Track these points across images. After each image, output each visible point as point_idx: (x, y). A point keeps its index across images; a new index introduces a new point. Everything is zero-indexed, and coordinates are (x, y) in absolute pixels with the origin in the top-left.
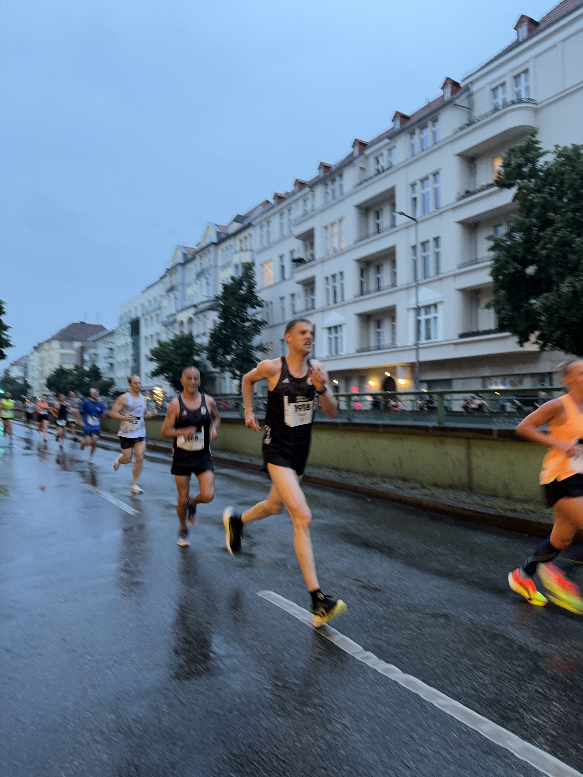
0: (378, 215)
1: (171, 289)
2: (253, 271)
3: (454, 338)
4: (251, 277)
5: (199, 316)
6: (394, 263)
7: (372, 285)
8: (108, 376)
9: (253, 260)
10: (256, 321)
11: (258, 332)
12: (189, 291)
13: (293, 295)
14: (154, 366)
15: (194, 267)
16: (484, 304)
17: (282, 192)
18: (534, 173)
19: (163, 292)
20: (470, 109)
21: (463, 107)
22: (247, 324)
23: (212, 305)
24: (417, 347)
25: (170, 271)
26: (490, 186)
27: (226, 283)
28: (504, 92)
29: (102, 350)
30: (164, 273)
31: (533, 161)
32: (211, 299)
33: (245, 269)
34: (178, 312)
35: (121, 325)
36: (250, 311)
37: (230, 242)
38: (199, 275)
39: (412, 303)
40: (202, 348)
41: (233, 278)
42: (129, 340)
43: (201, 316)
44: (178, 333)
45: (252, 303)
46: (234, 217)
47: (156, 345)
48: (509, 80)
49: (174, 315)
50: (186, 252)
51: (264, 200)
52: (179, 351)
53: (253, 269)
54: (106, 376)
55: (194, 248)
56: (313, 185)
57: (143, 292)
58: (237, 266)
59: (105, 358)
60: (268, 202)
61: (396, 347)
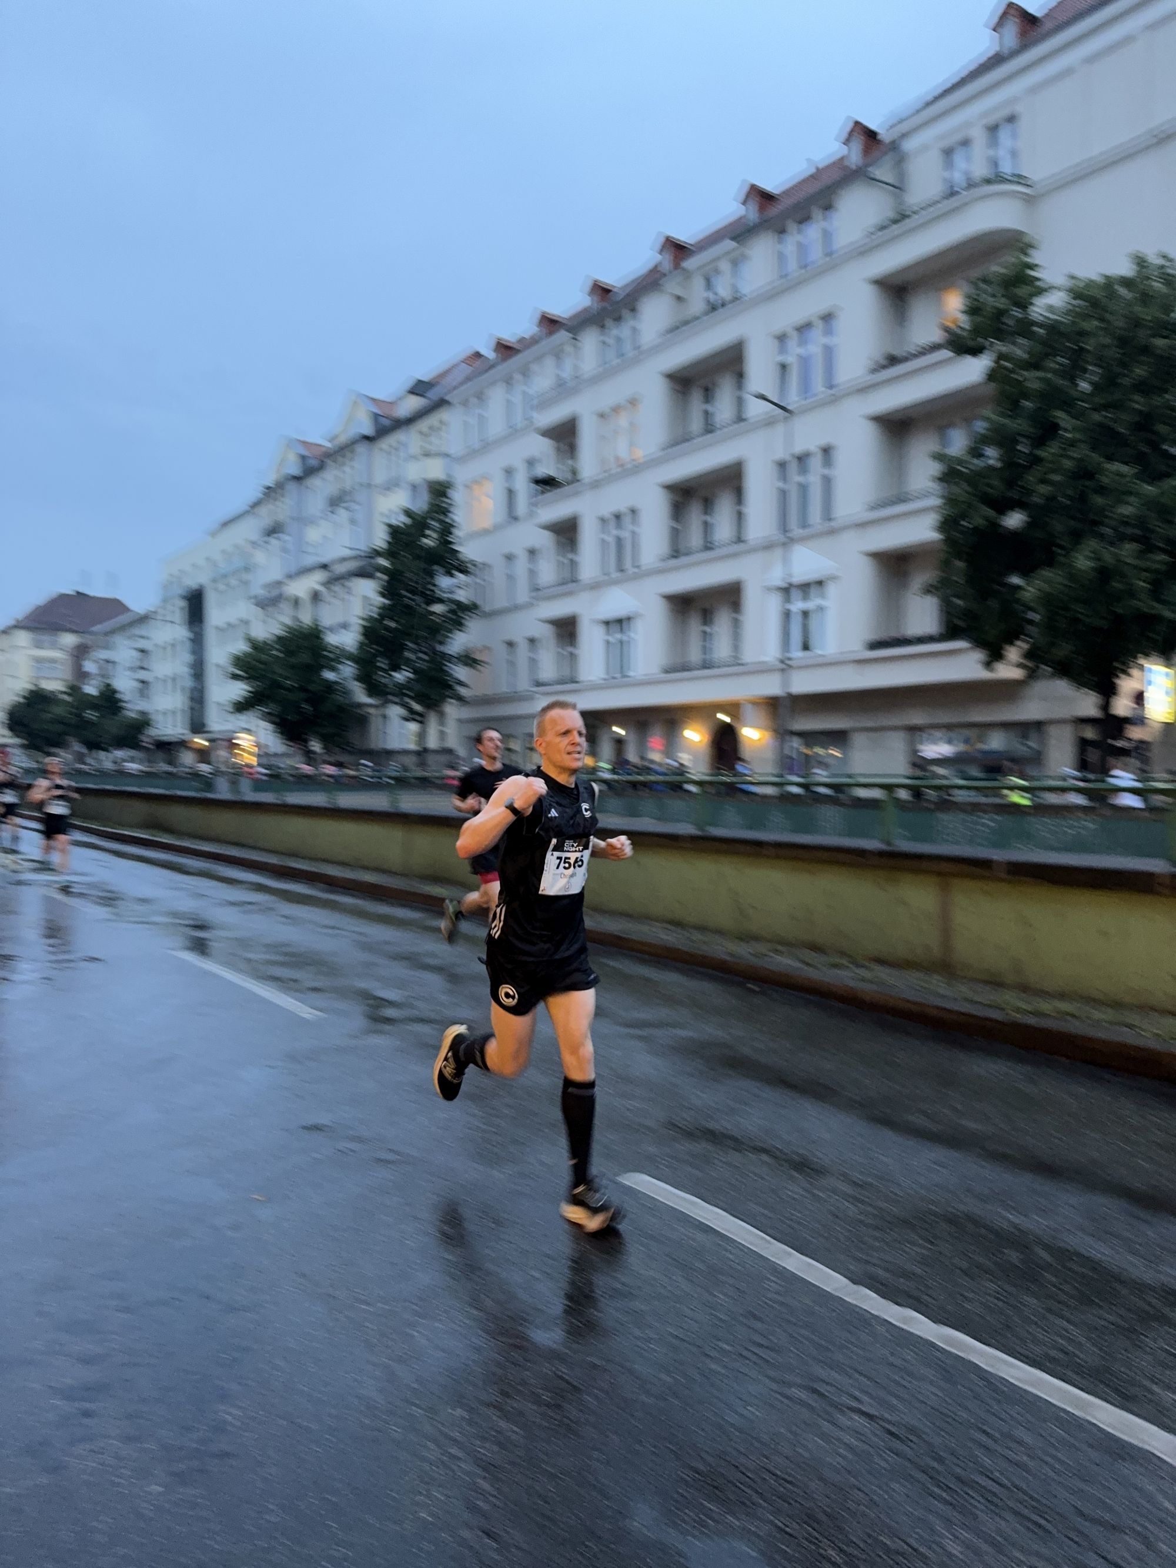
0: (708, 394)
1: (274, 530)
2: (447, 498)
3: (856, 649)
4: (445, 512)
5: (333, 588)
6: (739, 493)
7: (695, 537)
8: (139, 708)
9: (449, 475)
10: (459, 604)
11: (459, 624)
12: (313, 534)
13: (532, 552)
14: (239, 690)
15: (324, 485)
16: (920, 586)
17: (510, 336)
18: (1025, 328)
19: (255, 536)
20: (898, 188)
21: (887, 184)
22: (438, 608)
23: (362, 568)
24: (785, 666)
25: (271, 492)
26: (935, 347)
27: (394, 522)
28: (968, 159)
29: (123, 652)
30: (261, 496)
31: (1023, 304)
32: (363, 554)
33: (434, 494)
34: (290, 577)
35: (165, 600)
36: (444, 582)
37: (399, 436)
38: (335, 502)
39: (777, 576)
40: (341, 655)
41: (408, 513)
42: (180, 632)
43: (337, 588)
44: (288, 621)
45: (446, 565)
46: (409, 384)
47: (241, 647)
48: (978, 135)
49: (279, 583)
50: (306, 453)
51: (469, 352)
52: (293, 660)
53: (449, 495)
54: (133, 706)
55: (320, 446)
56: (578, 324)
57: (214, 534)
58: (414, 487)
59: (132, 669)
60: (478, 355)
61: (742, 665)
